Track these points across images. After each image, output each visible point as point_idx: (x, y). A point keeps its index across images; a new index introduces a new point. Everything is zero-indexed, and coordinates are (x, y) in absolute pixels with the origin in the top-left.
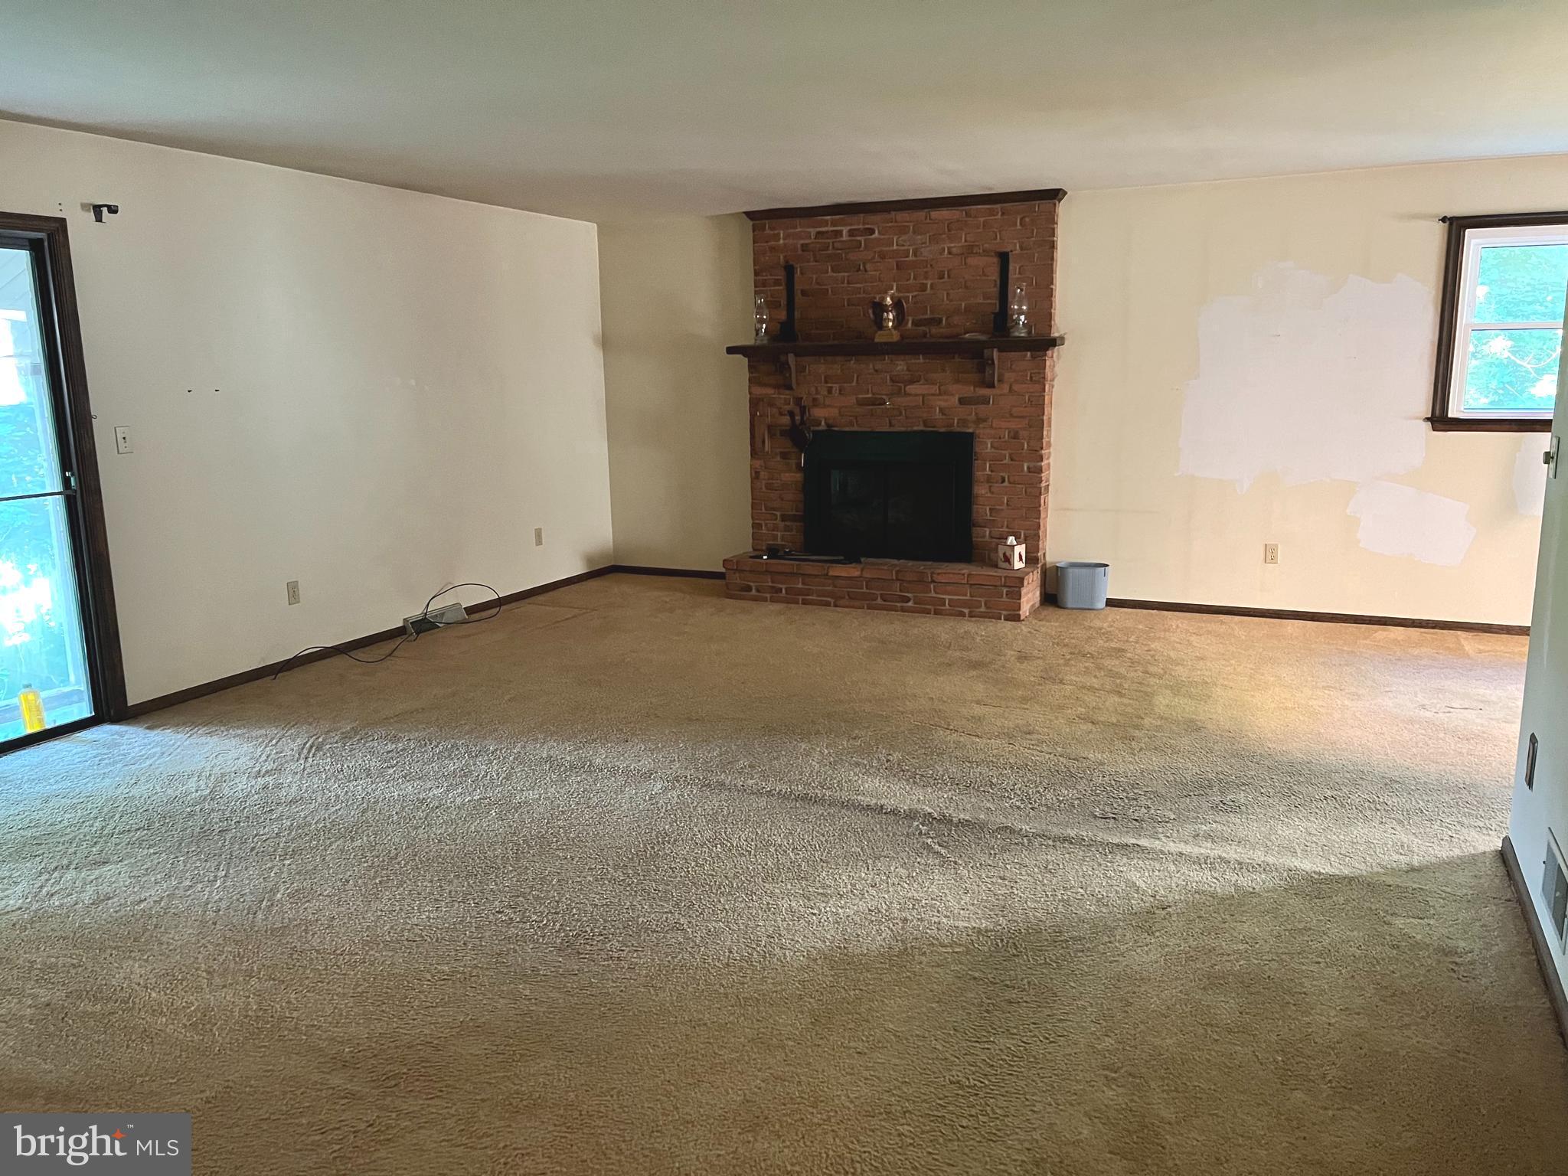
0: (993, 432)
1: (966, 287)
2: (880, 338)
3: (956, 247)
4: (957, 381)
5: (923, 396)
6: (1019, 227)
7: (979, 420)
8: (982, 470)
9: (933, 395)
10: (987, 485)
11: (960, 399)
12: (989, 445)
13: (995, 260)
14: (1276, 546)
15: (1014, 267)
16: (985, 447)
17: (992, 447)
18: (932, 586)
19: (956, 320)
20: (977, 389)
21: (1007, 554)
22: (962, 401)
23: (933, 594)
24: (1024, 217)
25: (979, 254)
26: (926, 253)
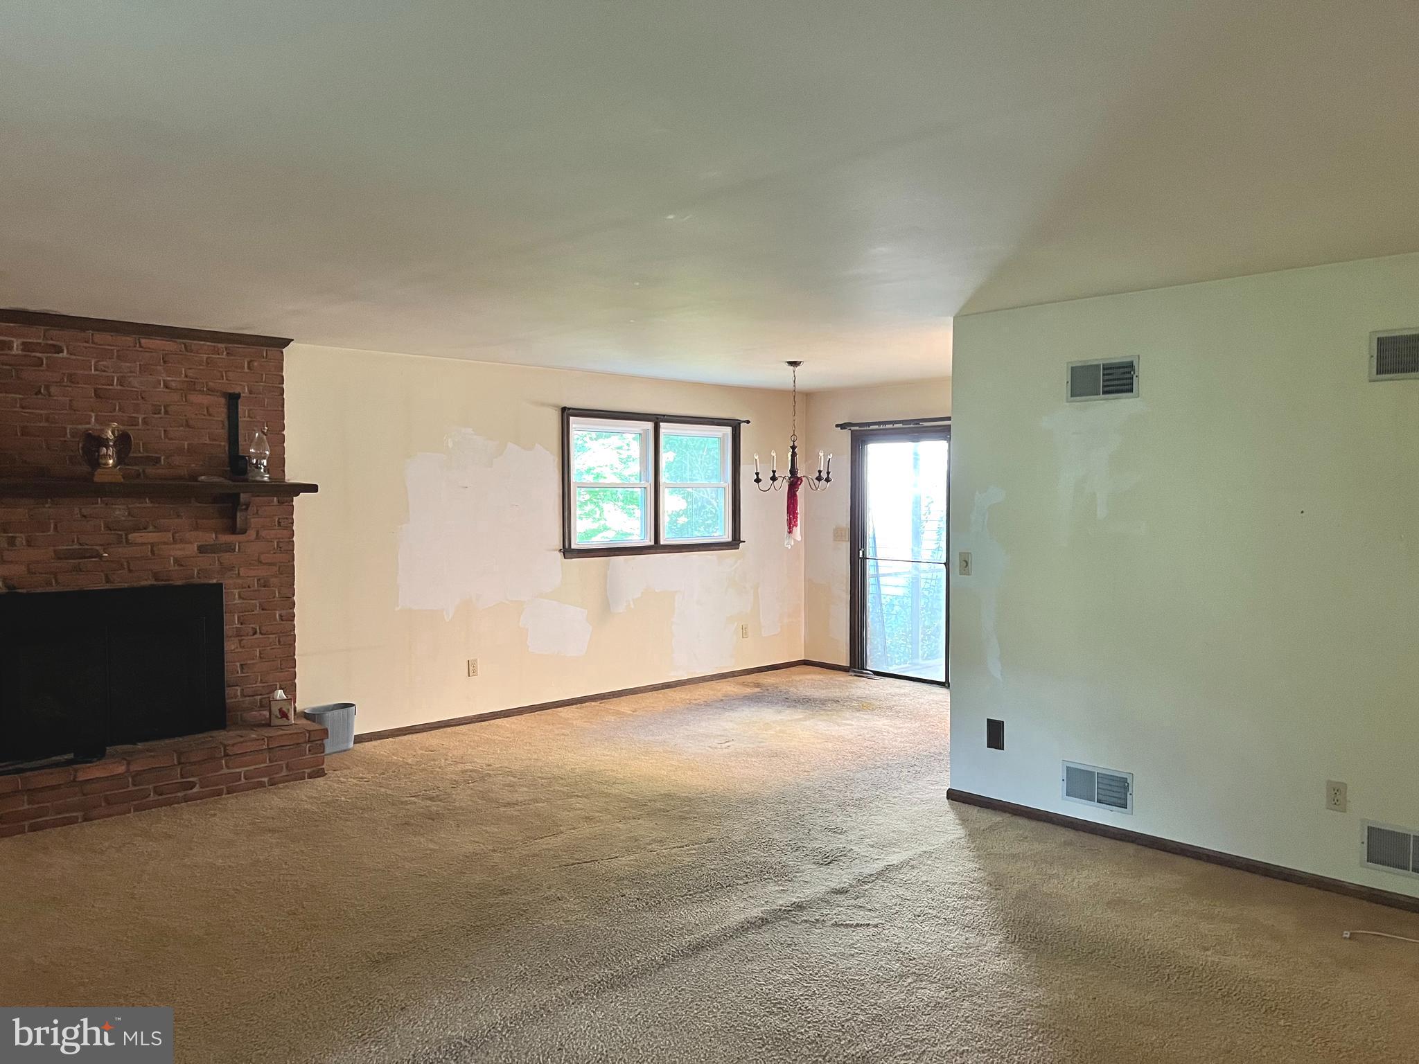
0: (240, 581)
1: (188, 426)
2: (100, 476)
3: (174, 382)
4: (197, 528)
5: (153, 545)
6: (246, 370)
7: (226, 569)
8: (231, 623)
9: (165, 543)
10: (236, 640)
11: (199, 548)
12: (237, 596)
13: (223, 401)
14: (476, 660)
15: (243, 409)
16: (233, 599)
17: (240, 597)
18: (223, 761)
19: (177, 460)
20: (219, 536)
21: (284, 709)
22: (202, 549)
23: (225, 771)
24: (251, 361)
25: (201, 392)
26: (136, 383)
